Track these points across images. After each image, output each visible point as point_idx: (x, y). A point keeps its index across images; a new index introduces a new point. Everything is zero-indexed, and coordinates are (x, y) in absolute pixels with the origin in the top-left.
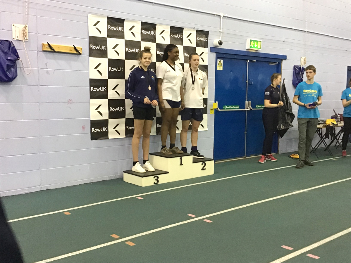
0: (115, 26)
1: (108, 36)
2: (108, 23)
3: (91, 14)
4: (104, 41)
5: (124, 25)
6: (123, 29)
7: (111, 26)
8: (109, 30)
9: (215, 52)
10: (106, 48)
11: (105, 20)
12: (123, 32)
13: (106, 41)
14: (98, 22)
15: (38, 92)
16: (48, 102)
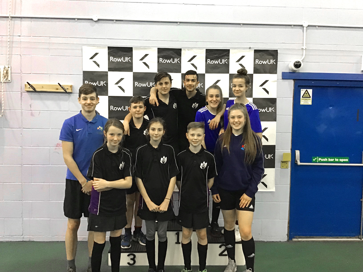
0: (120, 57)
1: (110, 69)
2: (110, 54)
3: (86, 46)
4: (103, 76)
5: (132, 54)
6: (132, 59)
7: (114, 57)
8: (110, 63)
9: (291, 79)
10: (107, 84)
11: (106, 51)
12: (131, 63)
13: (107, 75)
14: (96, 54)
15: (21, 135)
16: (32, 146)
